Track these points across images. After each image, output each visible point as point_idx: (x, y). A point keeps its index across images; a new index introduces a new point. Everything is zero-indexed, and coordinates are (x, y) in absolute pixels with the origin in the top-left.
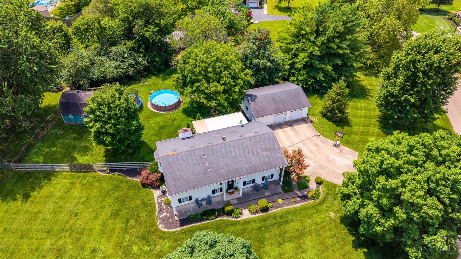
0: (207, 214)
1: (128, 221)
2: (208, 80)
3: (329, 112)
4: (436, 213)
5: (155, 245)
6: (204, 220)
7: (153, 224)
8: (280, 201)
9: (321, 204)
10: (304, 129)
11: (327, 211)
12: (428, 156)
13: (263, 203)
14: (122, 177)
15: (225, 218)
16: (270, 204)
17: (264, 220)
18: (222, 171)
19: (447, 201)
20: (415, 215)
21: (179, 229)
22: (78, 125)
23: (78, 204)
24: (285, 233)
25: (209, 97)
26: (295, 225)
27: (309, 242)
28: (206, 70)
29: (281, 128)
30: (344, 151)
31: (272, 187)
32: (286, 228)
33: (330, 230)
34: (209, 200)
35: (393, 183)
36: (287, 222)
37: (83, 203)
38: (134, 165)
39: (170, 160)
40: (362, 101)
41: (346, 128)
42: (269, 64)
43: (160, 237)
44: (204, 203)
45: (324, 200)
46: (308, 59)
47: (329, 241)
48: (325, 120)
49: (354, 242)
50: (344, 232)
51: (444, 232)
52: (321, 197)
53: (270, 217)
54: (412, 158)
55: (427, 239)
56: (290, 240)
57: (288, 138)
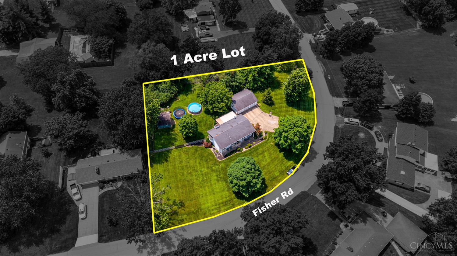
0: (232, 152)
1: (207, 160)
2: (218, 102)
3: (265, 101)
4: (297, 140)
5: (219, 165)
6: (231, 154)
7: (216, 160)
8: (254, 143)
9: (268, 140)
10: (257, 111)
11: (270, 143)
12: (295, 126)
13: (249, 145)
14: (196, 146)
15: (238, 152)
16: (251, 145)
17: (251, 150)
18: (235, 138)
19: (299, 136)
20: (292, 141)
21: (224, 159)
22: (165, 129)
23: (186, 159)
24: (258, 153)
25: (220, 109)
26: (261, 149)
27: (266, 154)
28: (217, 99)
29: (248, 112)
30: (273, 118)
31: (250, 138)
32: (258, 151)
33: (272, 149)
34: (231, 148)
35: (286, 134)
36: (258, 149)
37: (188, 158)
38: (200, 141)
39: (217, 138)
40: (278, 90)
41: (273, 106)
42: (237, 84)
43: (220, 163)
44: (230, 149)
45: (269, 139)
46: (253, 77)
47: (272, 152)
48: (264, 104)
49: (279, 151)
50: (276, 148)
51: (300, 144)
52: (267, 138)
53: (252, 149)
54: (290, 127)
55: (296, 146)
56: (260, 154)
57: (251, 116)
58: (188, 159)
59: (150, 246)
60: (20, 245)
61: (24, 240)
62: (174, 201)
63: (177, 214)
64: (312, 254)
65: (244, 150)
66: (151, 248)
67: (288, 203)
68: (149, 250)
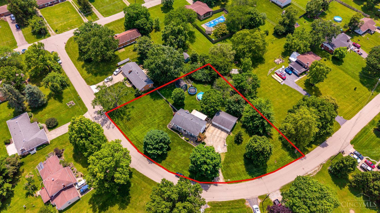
0: (177, 131)
5: (164, 128)
7: (167, 124)
8: (192, 142)
10: (224, 135)
13: (188, 139)
14: (172, 110)
15: (179, 135)
16: (189, 141)
17: (185, 142)
21: (170, 129)
26: (189, 149)
30: (224, 148)
31: (194, 138)
34: (180, 129)
36: (188, 146)
41: (236, 144)
43: (166, 128)
44: (178, 128)
48: (234, 137)
56: (184, 149)
57: (216, 133)
58: (160, 110)
59: (99, 116)
60: (86, 67)
61: (88, 67)
62: (129, 115)
63: (122, 120)
64: (119, 207)
65: (183, 138)
66: (98, 117)
67: (152, 180)
68: (97, 116)
